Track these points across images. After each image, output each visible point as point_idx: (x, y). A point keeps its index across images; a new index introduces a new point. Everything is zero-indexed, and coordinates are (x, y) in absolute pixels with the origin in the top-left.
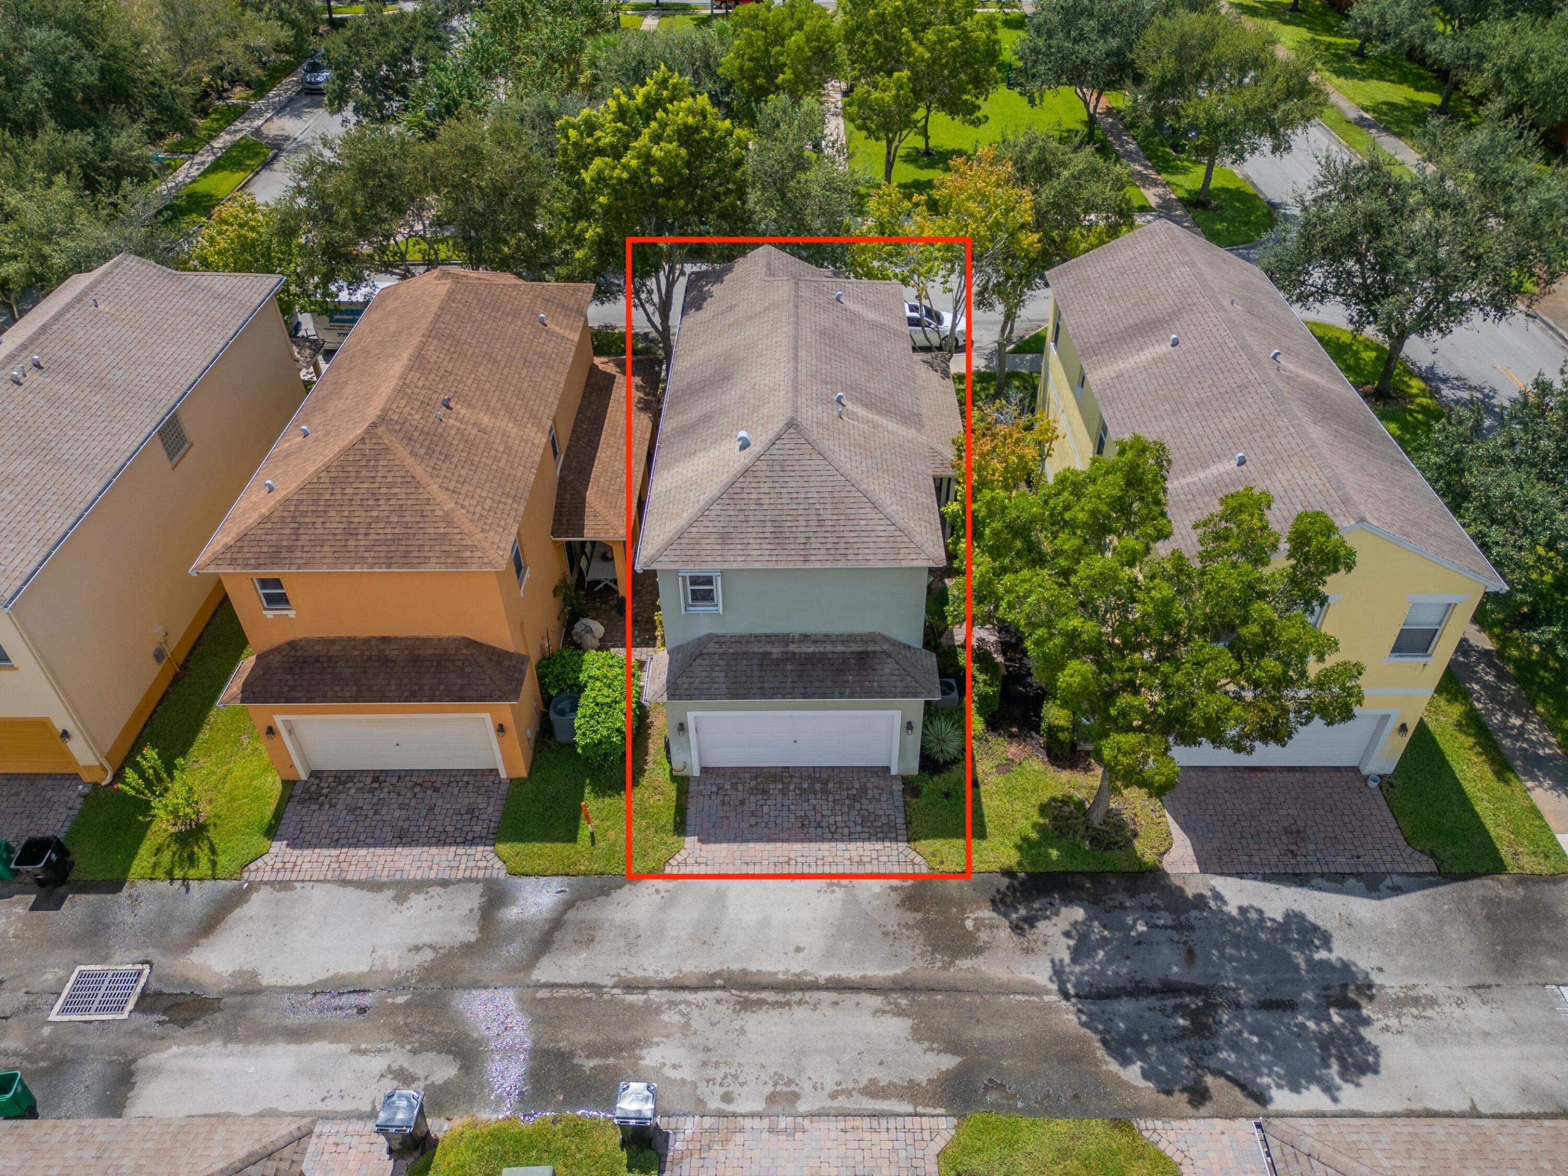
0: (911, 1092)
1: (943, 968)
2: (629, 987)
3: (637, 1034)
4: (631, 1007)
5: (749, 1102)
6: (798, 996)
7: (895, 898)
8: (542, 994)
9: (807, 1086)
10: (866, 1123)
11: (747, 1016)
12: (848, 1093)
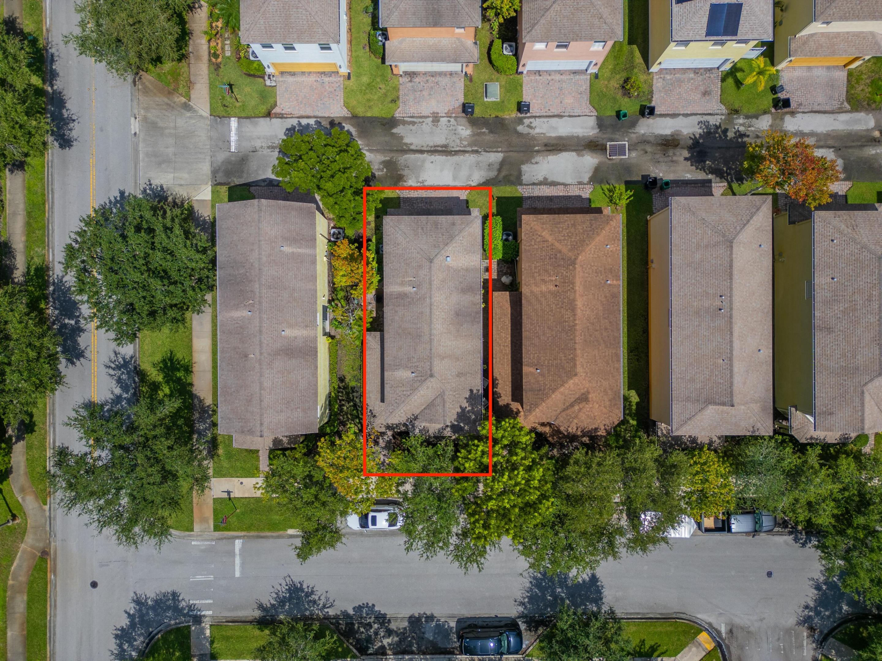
0: (404, 123)
1: (393, 157)
2: (477, 152)
3: (473, 138)
4: (476, 146)
5: (444, 120)
6: (432, 149)
7: (405, 178)
8: (499, 149)
9: (430, 124)
10: (416, 115)
11: (445, 143)
12: (420, 122)
